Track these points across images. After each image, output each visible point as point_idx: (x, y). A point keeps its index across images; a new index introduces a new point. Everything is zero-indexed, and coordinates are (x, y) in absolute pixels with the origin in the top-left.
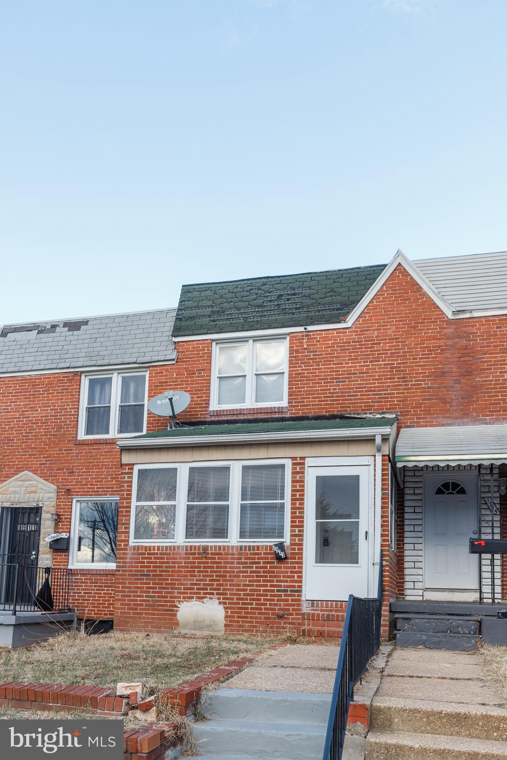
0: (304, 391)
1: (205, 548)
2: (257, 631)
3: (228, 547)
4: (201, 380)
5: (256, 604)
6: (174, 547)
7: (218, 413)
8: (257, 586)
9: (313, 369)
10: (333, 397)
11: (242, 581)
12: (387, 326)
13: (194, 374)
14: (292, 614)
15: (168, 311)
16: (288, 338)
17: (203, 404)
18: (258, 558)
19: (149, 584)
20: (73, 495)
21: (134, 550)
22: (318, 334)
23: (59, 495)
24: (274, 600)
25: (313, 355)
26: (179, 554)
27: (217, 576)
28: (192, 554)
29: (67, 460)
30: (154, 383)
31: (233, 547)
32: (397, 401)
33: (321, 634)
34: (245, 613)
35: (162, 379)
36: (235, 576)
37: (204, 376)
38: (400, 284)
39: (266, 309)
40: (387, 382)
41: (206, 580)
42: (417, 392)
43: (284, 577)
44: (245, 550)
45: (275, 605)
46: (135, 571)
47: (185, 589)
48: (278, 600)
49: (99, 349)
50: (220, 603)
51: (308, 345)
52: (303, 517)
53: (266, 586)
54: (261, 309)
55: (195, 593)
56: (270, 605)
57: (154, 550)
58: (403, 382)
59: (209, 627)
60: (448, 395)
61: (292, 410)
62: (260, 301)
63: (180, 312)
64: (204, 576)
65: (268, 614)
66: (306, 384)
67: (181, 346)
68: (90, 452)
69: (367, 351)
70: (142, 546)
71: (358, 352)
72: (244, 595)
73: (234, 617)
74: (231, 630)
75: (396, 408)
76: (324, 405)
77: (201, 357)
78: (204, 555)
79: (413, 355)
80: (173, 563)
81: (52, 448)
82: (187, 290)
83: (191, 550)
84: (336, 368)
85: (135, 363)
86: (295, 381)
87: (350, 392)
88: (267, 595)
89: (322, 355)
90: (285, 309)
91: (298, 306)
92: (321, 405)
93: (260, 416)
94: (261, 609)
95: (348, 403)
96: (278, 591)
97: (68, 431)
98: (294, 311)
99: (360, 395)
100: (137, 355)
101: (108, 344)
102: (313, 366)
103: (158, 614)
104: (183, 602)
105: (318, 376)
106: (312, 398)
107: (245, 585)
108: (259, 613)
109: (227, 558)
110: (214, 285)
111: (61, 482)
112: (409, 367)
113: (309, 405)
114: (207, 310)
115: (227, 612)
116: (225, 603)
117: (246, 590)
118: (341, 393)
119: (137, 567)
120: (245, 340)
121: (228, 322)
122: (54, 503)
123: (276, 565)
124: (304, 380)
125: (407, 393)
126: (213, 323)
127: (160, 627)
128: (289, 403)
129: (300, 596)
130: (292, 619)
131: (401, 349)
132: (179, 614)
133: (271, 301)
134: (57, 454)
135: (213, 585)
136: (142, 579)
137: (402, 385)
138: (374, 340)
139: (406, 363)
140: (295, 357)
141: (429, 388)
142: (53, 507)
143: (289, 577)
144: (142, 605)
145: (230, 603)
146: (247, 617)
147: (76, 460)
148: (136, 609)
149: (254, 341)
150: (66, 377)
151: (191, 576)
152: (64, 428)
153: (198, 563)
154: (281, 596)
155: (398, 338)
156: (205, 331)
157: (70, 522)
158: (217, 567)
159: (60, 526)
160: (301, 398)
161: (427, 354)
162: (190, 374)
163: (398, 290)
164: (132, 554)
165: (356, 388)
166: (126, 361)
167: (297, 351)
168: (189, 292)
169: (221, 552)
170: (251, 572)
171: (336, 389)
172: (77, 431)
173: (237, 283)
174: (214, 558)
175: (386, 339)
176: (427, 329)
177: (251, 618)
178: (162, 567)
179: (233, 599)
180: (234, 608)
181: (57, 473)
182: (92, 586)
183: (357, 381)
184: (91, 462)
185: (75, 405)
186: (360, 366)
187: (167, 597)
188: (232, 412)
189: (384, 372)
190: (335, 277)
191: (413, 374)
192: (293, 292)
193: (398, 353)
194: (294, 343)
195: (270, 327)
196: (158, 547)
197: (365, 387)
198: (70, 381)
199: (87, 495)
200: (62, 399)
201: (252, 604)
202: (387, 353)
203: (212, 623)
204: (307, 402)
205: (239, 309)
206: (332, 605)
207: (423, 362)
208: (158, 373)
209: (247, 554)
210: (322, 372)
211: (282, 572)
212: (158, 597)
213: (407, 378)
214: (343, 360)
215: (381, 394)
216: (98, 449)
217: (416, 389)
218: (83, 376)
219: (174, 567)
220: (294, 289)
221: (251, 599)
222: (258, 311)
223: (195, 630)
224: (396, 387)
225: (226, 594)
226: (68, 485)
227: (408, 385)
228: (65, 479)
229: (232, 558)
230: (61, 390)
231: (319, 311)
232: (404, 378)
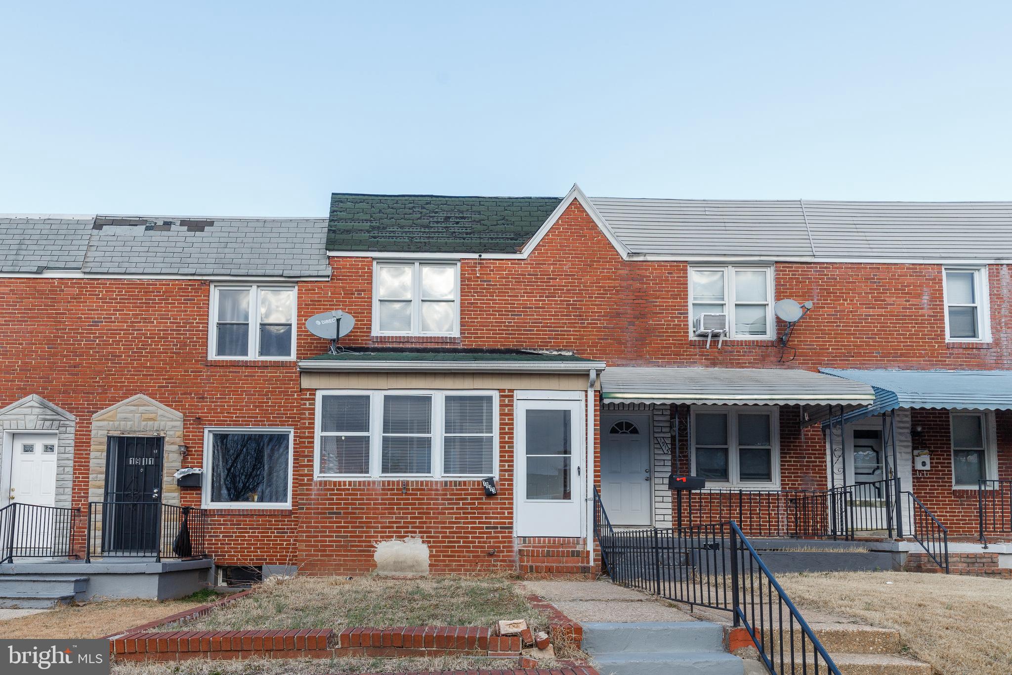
0: (477, 322)
1: (406, 484)
2: (466, 570)
3: (431, 482)
4: (361, 302)
5: (464, 542)
6: (369, 482)
7: (382, 340)
8: (464, 523)
9: (487, 300)
10: (509, 330)
11: (448, 518)
12: (563, 261)
13: (352, 294)
14: (503, 552)
15: (316, 221)
16: (459, 264)
17: (364, 328)
18: (465, 494)
19: (340, 522)
20: (205, 424)
21: (320, 485)
22: (491, 263)
23: (187, 424)
24: (483, 538)
25: (487, 285)
26: (376, 490)
27: (419, 513)
28: (389, 490)
29: (195, 383)
30: (304, 301)
31: (437, 482)
32: (574, 339)
33: (549, 570)
34: (452, 552)
35: (315, 297)
36: (439, 513)
37: (365, 298)
38: (576, 219)
39: (432, 230)
40: (563, 319)
41: (407, 518)
42: (593, 331)
43: (493, 513)
44: (451, 485)
45: (485, 542)
46: (322, 509)
47: (382, 527)
48: (487, 538)
49: (233, 256)
50: (423, 542)
51: (481, 274)
52: (512, 452)
53: (475, 523)
54: (427, 230)
55: (395, 532)
56: (479, 542)
57: (345, 485)
58: (579, 320)
59: (411, 567)
60: (624, 336)
61: (465, 341)
62: (425, 221)
63: (332, 223)
64: (404, 513)
65: (477, 552)
66: (480, 315)
67: (336, 261)
68: (225, 376)
69: (543, 286)
70: (330, 482)
71: (533, 286)
72: (450, 533)
73: (439, 556)
74: (436, 570)
75: (572, 346)
76: (499, 338)
77: (360, 276)
78: (404, 491)
79: (589, 294)
80: (367, 499)
81: (175, 368)
82: (338, 200)
83: (389, 485)
84: (511, 300)
85: (281, 276)
86: (468, 311)
87: (526, 327)
88: (475, 533)
89: (496, 285)
90: (454, 232)
91: (468, 231)
92: (496, 338)
93: (429, 346)
94: (469, 547)
95: (524, 338)
96: (487, 528)
97: (196, 349)
98: (465, 236)
99: (537, 331)
100: (282, 267)
101: (243, 251)
102: (487, 296)
103: (351, 556)
104: (380, 542)
105: (493, 307)
106: (486, 330)
107: (450, 523)
108: (467, 552)
109: (431, 494)
110: (370, 198)
111: (188, 409)
112: (585, 305)
113: (484, 337)
114: (365, 224)
115: (431, 551)
116: (429, 542)
117: (453, 527)
118: (517, 326)
119: (325, 504)
120: (410, 262)
121: (391, 240)
122: (180, 433)
123: (484, 501)
124: (477, 311)
125: (584, 331)
126: (373, 239)
127: (355, 570)
128: (461, 333)
129: (511, 533)
130: (503, 556)
131: (577, 286)
132: (376, 554)
133: (437, 222)
134: (181, 375)
135: (415, 523)
136: (332, 518)
137: (578, 323)
138: (550, 275)
139: (583, 301)
140: (467, 285)
141: (604, 327)
142: (178, 437)
143: (498, 513)
144: (332, 546)
145: (434, 542)
146: (454, 556)
147: (207, 383)
148: (325, 551)
149: (420, 263)
150: (190, 285)
151: (389, 513)
152: (190, 345)
153: (398, 499)
154: (490, 533)
155: (574, 275)
156: (366, 248)
157: (202, 455)
158: (419, 504)
159: (189, 460)
160: (474, 330)
161: (603, 294)
162: (348, 294)
163: (573, 225)
164: (318, 490)
165: (532, 323)
166: (268, 272)
167: (469, 279)
168: (342, 202)
169: (423, 488)
170: (457, 509)
171: (511, 322)
172: (207, 350)
173: (396, 198)
174: (416, 494)
175: (562, 275)
176: (603, 269)
177: (459, 556)
178: (355, 504)
179: (438, 537)
180: (439, 547)
181: (183, 398)
182: (233, 528)
183: (533, 315)
184: (227, 387)
185: (203, 319)
186: (535, 300)
187: (362, 537)
188: (399, 340)
189: (560, 308)
190: (505, 204)
191: (589, 312)
192: (461, 215)
193: (574, 290)
194: (466, 270)
195: (440, 251)
196: (350, 483)
197: (541, 323)
198: (196, 290)
199: (224, 425)
200: (186, 311)
201: (459, 542)
202: (563, 290)
203: (415, 563)
204: (481, 334)
205: (402, 227)
206: (544, 541)
207: (599, 301)
208: (309, 290)
209: (453, 490)
210: (497, 304)
211: (491, 509)
212: (351, 537)
213: (583, 316)
214: (518, 293)
215: (558, 331)
216: (235, 372)
217: (592, 328)
218: (212, 287)
219: (370, 504)
220: (462, 212)
221: (458, 537)
222: (424, 232)
223: (395, 571)
224: (572, 325)
225: (430, 532)
226: (198, 413)
227: (584, 323)
228: (192, 405)
229: (436, 495)
230: (184, 300)
231: (492, 239)
232: (580, 316)
